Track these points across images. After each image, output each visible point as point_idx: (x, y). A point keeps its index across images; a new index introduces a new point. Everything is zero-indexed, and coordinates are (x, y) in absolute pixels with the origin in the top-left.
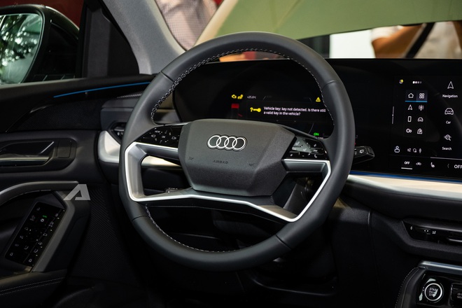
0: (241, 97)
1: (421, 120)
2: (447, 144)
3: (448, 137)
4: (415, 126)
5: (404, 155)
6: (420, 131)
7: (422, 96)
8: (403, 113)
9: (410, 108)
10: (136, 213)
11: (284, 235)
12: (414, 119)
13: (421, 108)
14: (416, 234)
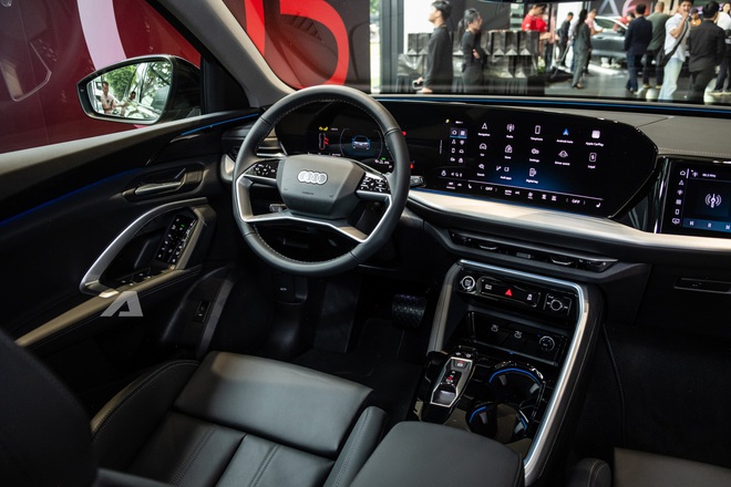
0: (326, 129)
1: (461, 151)
2: (481, 171)
3: (482, 166)
4: (457, 156)
5: (449, 178)
6: (461, 160)
7: (463, 133)
8: (447, 146)
9: (454, 142)
11: (355, 251)
12: (457, 151)
13: (462, 142)
14: (457, 240)
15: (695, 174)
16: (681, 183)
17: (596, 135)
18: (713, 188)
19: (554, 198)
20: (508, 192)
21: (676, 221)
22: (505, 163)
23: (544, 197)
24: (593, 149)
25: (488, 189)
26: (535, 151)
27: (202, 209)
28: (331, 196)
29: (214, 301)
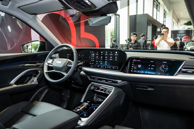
1: (93, 58)
3: (97, 61)
5: (91, 64)
6: (93, 60)
7: (94, 54)
8: (91, 57)
10: (45, 74)
11: (64, 77)
13: (93, 56)
14: (91, 78)
15: (136, 60)
16: (133, 62)
17: (116, 53)
18: (139, 63)
19: (110, 67)
20: (102, 67)
21: (132, 71)
22: (101, 60)
23: (108, 67)
24: (116, 56)
25: (98, 66)
26: (106, 57)
27: (40, 71)
28: (61, 66)
29: (43, 93)
